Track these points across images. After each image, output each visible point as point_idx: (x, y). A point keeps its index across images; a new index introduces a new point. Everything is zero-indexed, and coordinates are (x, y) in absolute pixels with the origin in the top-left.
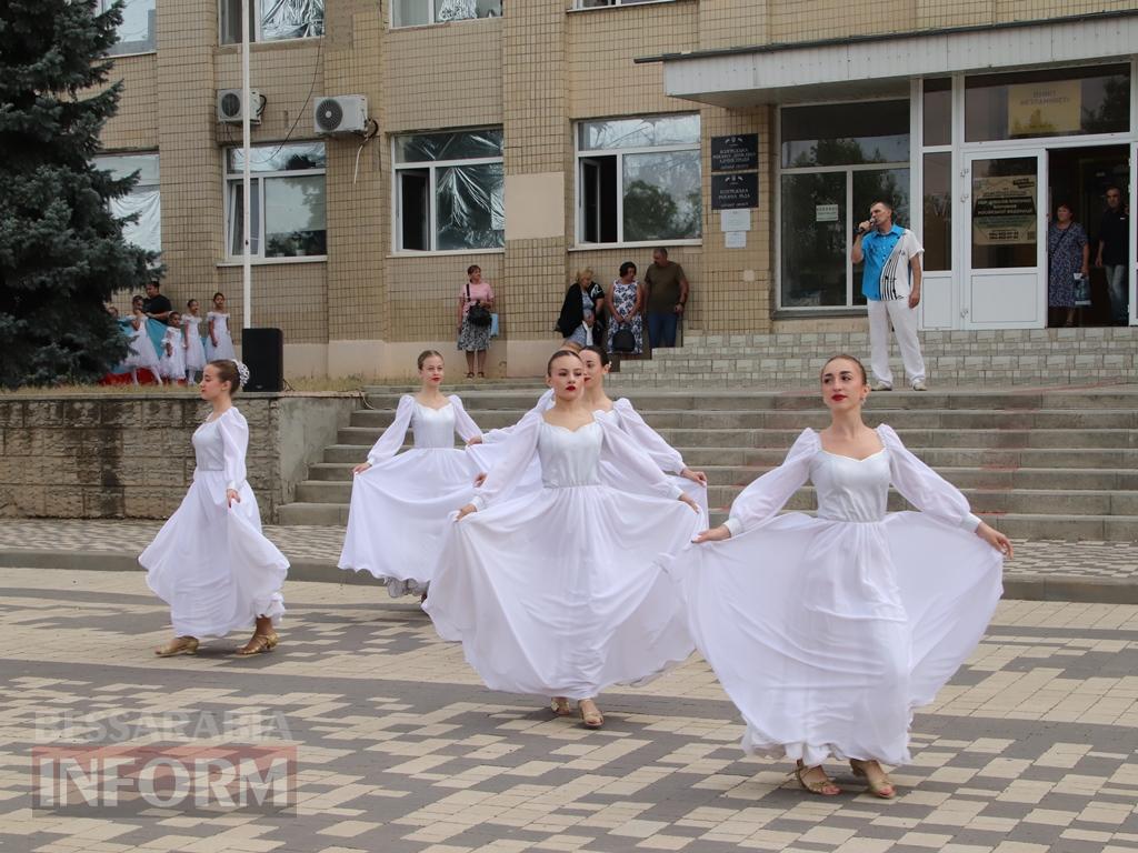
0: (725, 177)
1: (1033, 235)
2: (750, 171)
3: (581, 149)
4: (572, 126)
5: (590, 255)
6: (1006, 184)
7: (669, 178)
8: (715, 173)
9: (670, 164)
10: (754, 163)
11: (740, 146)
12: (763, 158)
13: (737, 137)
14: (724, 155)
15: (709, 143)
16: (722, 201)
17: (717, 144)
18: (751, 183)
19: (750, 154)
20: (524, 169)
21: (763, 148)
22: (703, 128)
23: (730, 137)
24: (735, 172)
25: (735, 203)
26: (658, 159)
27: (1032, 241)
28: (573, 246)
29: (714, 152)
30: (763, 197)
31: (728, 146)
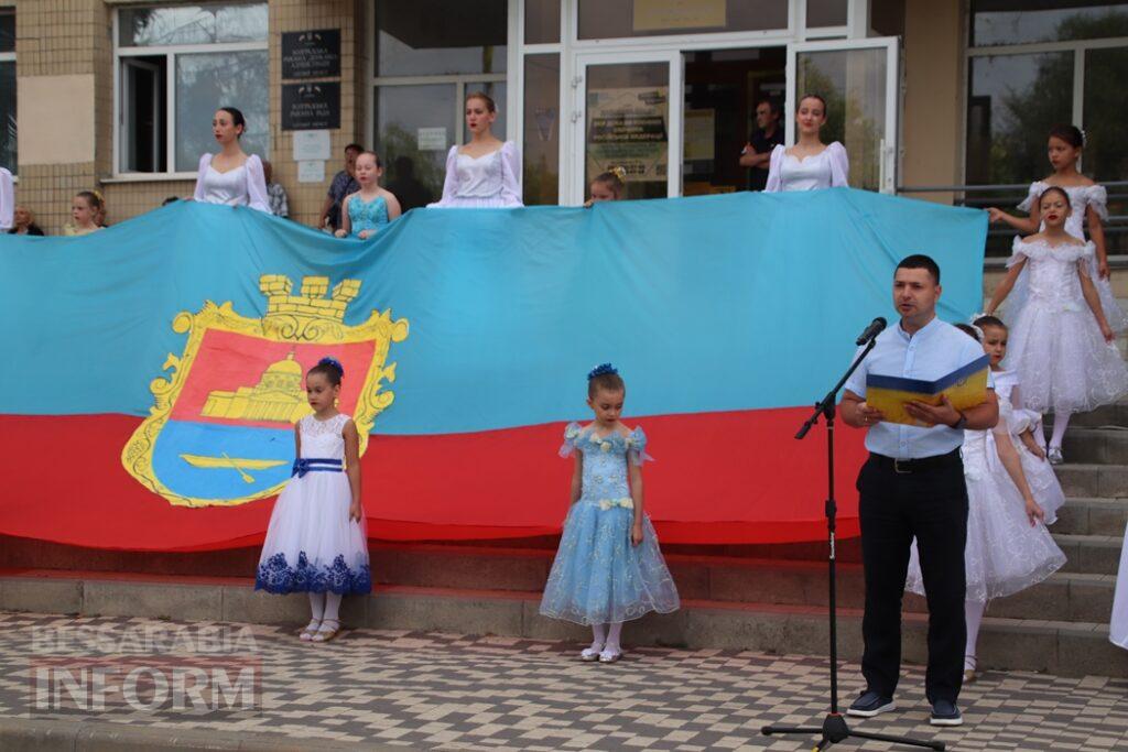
0: (298, 86)
1: (663, 169)
2: (331, 79)
3: (122, 44)
4: (109, 15)
5: (130, 188)
6: (629, 100)
7: (233, 88)
8: (287, 82)
9: (235, 69)
10: (335, 69)
11: (317, 44)
12: (347, 63)
13: (314, 32)
14: (298, 58)
15: (279, 42)
16: (295, 119)
17: (289, 41)
18: (331, 94)
19: (330, 57)
20: (43, 69)
21: (347, 48)
22: (272, 20)
23: (305, 33)
24: (312, 81)
25: (310, 123)
26: (220, 62)
27: (662, 178)
28: (111, 176)
29: (286, 52)
30: (347, 116)
31: (302, 45)
